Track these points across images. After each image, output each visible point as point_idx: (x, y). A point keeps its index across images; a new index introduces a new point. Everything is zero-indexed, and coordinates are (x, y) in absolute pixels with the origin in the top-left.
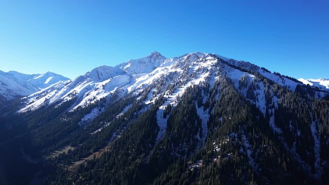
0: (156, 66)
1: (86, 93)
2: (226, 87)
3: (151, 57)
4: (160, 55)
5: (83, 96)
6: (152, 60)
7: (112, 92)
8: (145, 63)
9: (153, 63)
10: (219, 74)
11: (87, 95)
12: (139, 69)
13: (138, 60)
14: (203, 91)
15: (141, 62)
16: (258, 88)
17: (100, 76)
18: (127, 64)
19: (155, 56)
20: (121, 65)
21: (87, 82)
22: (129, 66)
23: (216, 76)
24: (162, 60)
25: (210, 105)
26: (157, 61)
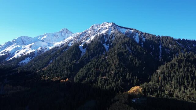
0: (65, 38)
1: (17, 51)
2: (118, 33)
3: (62, 32)
4: (68, 31)
5: (14, 53)
6: (63, 34)
7: (38, 49)
8: (57, 36)
9: (64, 36)
10: (113, 29)
11: (18, 52)
12: (53, 40)
13: (52, 33)
14: (105, 37)
15: (54, 35)
16: (136, 35)
17: (24, 42)
18: (43, 36)
19: (65, 31)
20: (39, 37)
21: (15, 45)
22: (45, 37)
23: (112, 30)
24: (70, 34)
25: (109, 42)
26: (67, 34)
